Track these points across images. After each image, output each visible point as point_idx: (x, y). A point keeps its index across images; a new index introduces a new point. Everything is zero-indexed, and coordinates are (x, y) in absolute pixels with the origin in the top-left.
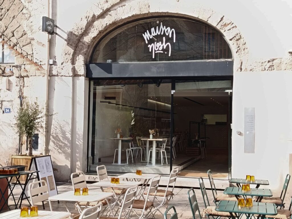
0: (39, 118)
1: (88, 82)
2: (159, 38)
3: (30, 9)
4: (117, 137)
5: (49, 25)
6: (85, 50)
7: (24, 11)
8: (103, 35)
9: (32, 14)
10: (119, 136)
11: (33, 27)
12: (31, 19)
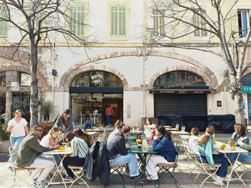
0: (50, 108)
1: (69, 94)
2: (97, 79)
3: (46, 65)
4: (80, 114)
5: (55, 73)
6: (69, 82)
7: (43, 66)
8: (76, 76)
9: (47, 67)
10: (81, 114)
11: (47, 73)
12: (46, 70)
